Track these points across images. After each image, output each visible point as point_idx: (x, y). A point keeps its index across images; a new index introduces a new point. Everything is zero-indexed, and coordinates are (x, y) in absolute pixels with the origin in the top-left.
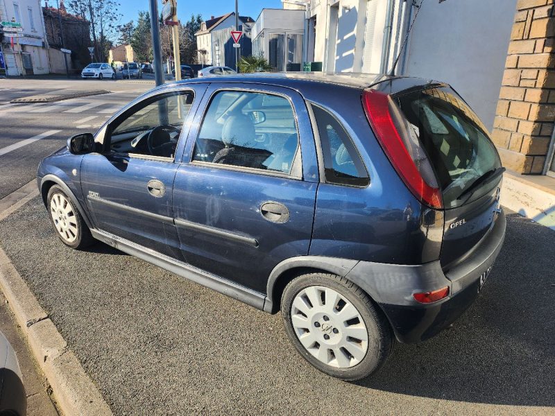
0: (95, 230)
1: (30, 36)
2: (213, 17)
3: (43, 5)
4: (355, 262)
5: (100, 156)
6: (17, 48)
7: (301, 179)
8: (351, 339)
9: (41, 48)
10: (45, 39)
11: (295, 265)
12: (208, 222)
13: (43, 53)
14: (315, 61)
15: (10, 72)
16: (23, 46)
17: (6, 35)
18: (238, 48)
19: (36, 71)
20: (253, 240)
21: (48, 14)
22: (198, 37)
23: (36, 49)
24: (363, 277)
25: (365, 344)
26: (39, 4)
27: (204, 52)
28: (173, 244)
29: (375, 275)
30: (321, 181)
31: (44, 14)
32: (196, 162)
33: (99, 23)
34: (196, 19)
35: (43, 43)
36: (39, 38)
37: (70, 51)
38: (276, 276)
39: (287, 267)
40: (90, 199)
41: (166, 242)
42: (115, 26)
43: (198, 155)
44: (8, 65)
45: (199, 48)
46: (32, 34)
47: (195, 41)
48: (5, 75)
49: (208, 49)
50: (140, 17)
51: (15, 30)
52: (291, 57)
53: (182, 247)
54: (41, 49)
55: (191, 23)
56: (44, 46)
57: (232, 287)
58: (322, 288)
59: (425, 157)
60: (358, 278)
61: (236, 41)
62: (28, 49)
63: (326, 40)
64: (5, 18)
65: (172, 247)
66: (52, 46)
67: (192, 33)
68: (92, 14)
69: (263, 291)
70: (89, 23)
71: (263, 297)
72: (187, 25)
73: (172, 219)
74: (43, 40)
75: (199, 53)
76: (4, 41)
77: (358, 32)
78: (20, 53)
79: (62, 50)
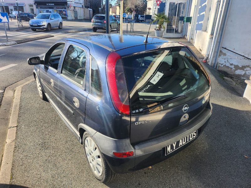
1: (77, 3)
6: (72, 8)
7: (84, 89)
10: (83, 4)
13: (82, 10)
14: (190, 16)
15: (69, 18)
16: (74, 7)
17: (68, 3)
19: (79, 18)
22: (148, 2)
23: (79, 8)
27: (150, 9)
32: (62, 75)
37: (92, 10)
44: (68, 15)
45: (148, 7)
46: (79, 2)
47: (146, 4)
48: (67, 19)
49: (151, 7)
51: (71, 0)
54: (81, 8)
61: (158, 5)
62: (76, 8)
63: (195, 6)
66: (86, 7)
71: (79, 136)
74: (82, 5)
75: (147, 9)
76: (67, 5)
77: (207, 3)
78: (73, 10)
79: (89, 9)
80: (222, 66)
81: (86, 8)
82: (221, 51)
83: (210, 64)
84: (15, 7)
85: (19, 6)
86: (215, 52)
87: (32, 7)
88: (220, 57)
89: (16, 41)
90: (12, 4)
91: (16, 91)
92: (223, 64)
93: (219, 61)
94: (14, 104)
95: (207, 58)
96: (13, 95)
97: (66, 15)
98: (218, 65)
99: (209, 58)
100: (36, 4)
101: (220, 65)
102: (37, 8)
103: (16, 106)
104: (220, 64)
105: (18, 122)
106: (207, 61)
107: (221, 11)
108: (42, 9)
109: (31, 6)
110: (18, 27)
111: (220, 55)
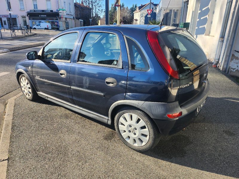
0: (39, 92)
1: (68, 14)
2: (142, 5)
3: (75, 2)
4: (143, 102)
5: (40, 61)
6: (64, 19)
7: (121, 68)
8: (143, 135)
9: (72, 19)
11: (120, 104)
12: (84, 87)
13: (73, 21)
14: (186, 22)
15: (61, 29)
16: (66, 18)
17: (60, 14)
18: (149, 17)
20: (102, 94)
21: (76, 6)
22: (134, 14)
23: (71, 19)
24: (146, 108)
25: (148, 137)
26: (73, 2)
27: (136, 20)
28: (71, 97)
29: (151, 107)
30: (130, 69)
31: (75, 6)
32: (79, 62)
33: (95, 8)
34: (134, 6)
35: (74, 17)
36: (72, 15)
37: (83, 21)
38: (112, 109)
39: (116, 105)
40: (36, 79)
41: (67, 96)
42: (101, 10)
43: (80, 59)
44: (60, 26)
45: (134, 19)
46: (70, 14)
47: (133, 16)
48: (59, 29)
49: (138, 19)
50: (112, 6)
51: (63, 12)
52: (174, 21)
53: (74, 98)
55: (132, 8)
56: (74, 19)
57: (95, 115)
58: (131, 114)
59: (172, 58)
60: (144, 108)
61: (149, 14)
62: (68, 20)
63: (193, 11)
64: (60, 7)
65: (70, 98)
67: (132, 12)
68: (92, 5)
69: (107, 116)
70: (91, 9)
71: (107, 118)
72: (131, 9)
73: (70, 86)
74: (74, 16)
75: (134, 20)
76: (59, 17)
77: (211, 6)
78: (65, 21)
79: (80, 20)
80: (235, 70)
81: (77, 19)
82: (233, 55)
83: (221, 69)
84: (8, 19)
85: (12, 17)
86: (227, 56)
87: (25, 19)
88: (232, 61)
89: (8, 49)
90: (5, 16)
91: (7, 105)
92: (235, 69)
93: (230, 65)
94: (5, 123)
95: (217, 63)
96: (3, 110)
97: (57, 26)
98: (230, 70)
99: (219, 62)
100: (29, 16)
101: (232, 70)
102: (30, 19)
103: (7, 125)
104: (232, 68)
105: (10, 152)
106: (218, 66)
107: (234, 12)
108: (35, 21)
109: (24, 17)
110: (11, 36)
111: (232, 60)
